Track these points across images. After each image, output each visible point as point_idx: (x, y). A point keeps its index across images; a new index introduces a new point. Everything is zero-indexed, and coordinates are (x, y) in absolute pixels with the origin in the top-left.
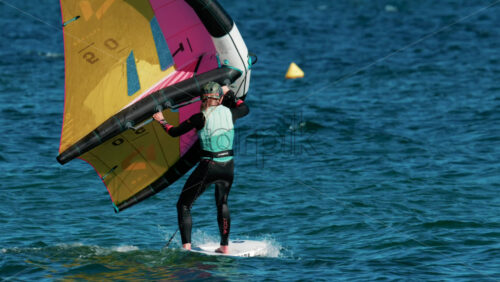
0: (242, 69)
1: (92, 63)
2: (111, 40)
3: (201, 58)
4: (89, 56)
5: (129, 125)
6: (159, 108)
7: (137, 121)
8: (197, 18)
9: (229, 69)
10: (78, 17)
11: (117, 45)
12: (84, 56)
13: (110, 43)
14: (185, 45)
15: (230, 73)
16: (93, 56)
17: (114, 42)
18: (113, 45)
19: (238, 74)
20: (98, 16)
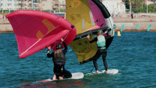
0: (112, 28)
1: (73, 19)
2: (78, 14)
3: (102, 25)
4: (72, 18)
5: (81, 37)
6: (89, 34)
7: (83, 37)
8: (102, 13)
9: (108, 28)
10: (70, 6)
11: (80, 16)
12: (71, 17)
13: (78, 15)
14: (99, 20)
15: (108, 29)
16: (73, 17)
17: (80, 15)
18: (79, 16)
19: (110, 30)
20: (76, 7)
